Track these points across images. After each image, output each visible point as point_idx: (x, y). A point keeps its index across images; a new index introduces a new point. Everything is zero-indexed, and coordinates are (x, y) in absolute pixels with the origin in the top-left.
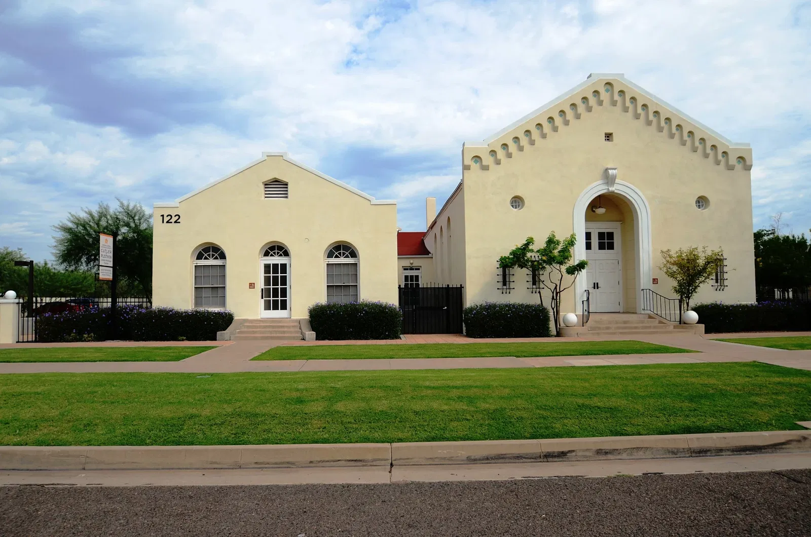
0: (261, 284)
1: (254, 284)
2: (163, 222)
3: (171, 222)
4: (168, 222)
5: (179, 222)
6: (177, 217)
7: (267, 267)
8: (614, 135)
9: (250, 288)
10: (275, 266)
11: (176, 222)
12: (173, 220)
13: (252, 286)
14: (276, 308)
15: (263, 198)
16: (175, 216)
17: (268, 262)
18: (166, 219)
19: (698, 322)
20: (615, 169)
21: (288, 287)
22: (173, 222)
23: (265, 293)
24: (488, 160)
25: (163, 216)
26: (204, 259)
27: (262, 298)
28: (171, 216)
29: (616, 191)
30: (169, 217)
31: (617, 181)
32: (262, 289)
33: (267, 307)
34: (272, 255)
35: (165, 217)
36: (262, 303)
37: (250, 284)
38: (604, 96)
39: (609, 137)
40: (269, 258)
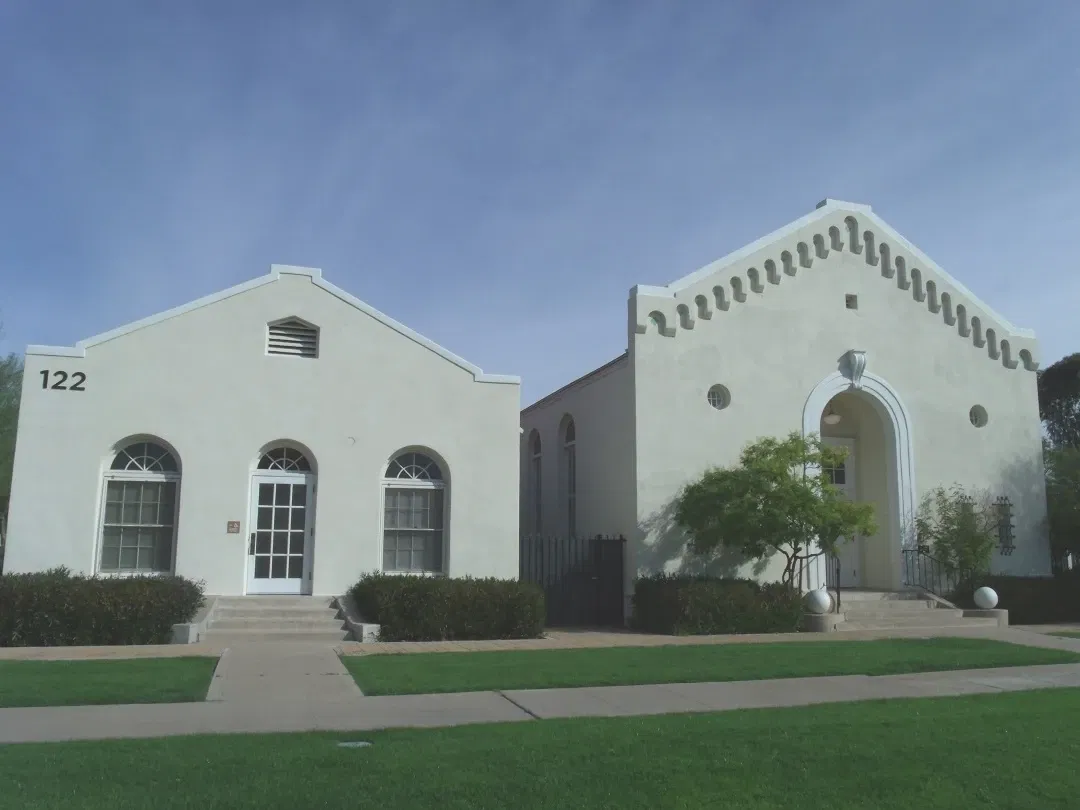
0: (250, 526)
1: (238, 523)
2: (45, 386)
3: (64, 388)
4: (56, 387)
5: (83, 389)
6: (79, 378)
7: (265, 491)
8: (859, 299)
9: (229, 532)
10: (283, 489)
11: (74, 388)
12: (70, 382)
13: (234, 527)
14: (279, 573)
15: (266, 354)
16: (74, 375)
17: (267, 481)
18: (53, 380)
19: (998, 606)
20: (863, 353)
21: (307, 531)
22: (68, 388)
23: (260, 543)
24: (673, 320)
25: (45, 373)
26: (129, 469)
27: (252, 553)
28: (64, 375)
29: (864, 389)
30: (60, 377)
31: (866, 372)
32: (253, 535)
33: (261, 571)
34: (275, 467)
35: (51, 375)
36: (249, 563)
37: (229, 523)
38: (845, 236)
39: (851, 302)
40: (269, 471)
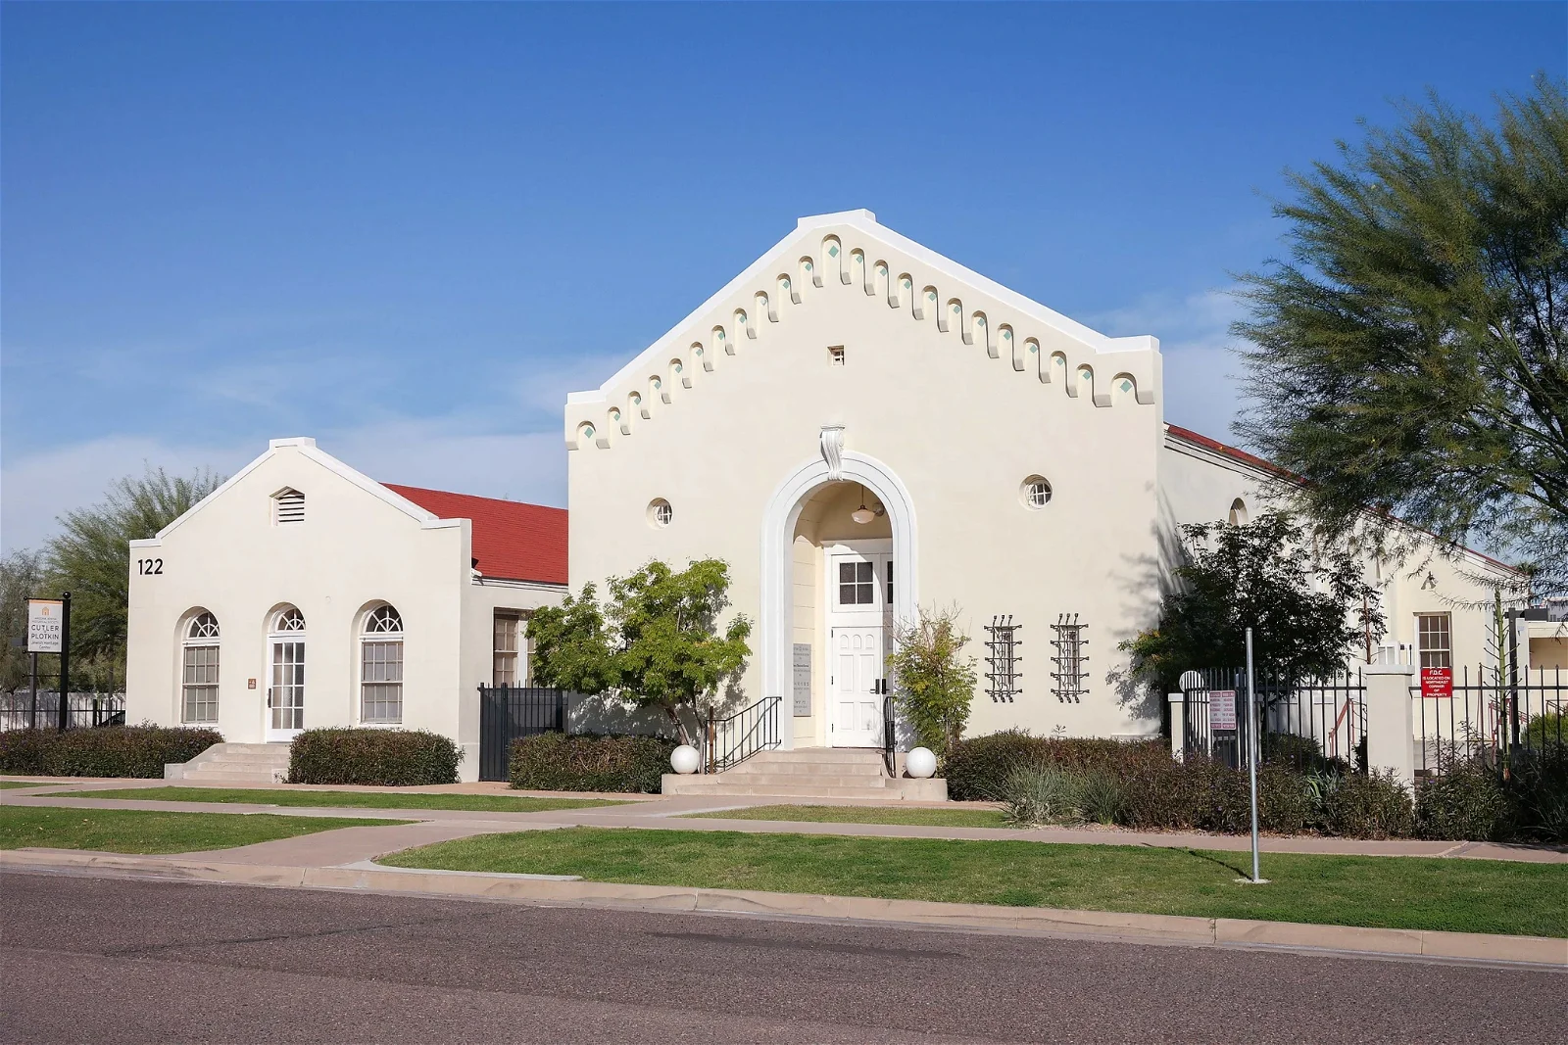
0: (267, 682)
1: (257, 680)
2: (141, 573)
3: (152, 573)
5: (162, 572)
6: (159, 563)
7: (278, 647)
8: (849, 348)
9: (249, 689)
10: (290, 647)
11: (156, 572)
12: (153, 570)
13: (252, 684)
14: (288, 724)
15: (273, 524)
16: (156, 562)
17: (278, 641)
18: (146, 566)
21: (305, 686)
23: (274, 697)
24: (605, 428)
25: (141, 562)
26: (200, 635)
27: (269, 706)
28: (151, 561)
29: (845, 477)
31: (844, 453)
32: (269, 690)
33: (276, 723)
34: (290, 628)
35: (144, 562)
36: (269, 715)
37: (249, 680)
38: (825, 266)
